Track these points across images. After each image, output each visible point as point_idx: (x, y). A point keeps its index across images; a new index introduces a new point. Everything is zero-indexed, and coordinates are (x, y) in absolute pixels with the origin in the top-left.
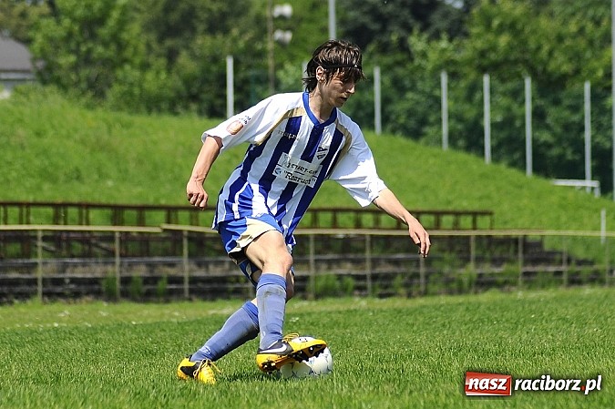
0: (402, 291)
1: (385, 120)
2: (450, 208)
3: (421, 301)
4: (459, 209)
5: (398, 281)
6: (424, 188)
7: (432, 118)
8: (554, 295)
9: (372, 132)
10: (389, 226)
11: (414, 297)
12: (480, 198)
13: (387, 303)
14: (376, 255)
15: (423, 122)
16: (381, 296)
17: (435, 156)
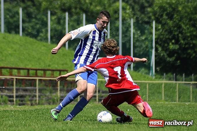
0: (29, 103)
1: (24, 30)
2: (50, 68)
3: (36, 107)
4: (54, 69)
5: (27, 98)
6: (39, 59)
7: (44, 30)
8: (93, 105)
9: (18, 35)
10: (23, 75)
11: (34, 105)
12: (63, 64)
13: (22, 108)
14: (18, 87)
15: (39, 31)
16: (20, 105)
17: (44, 46)
